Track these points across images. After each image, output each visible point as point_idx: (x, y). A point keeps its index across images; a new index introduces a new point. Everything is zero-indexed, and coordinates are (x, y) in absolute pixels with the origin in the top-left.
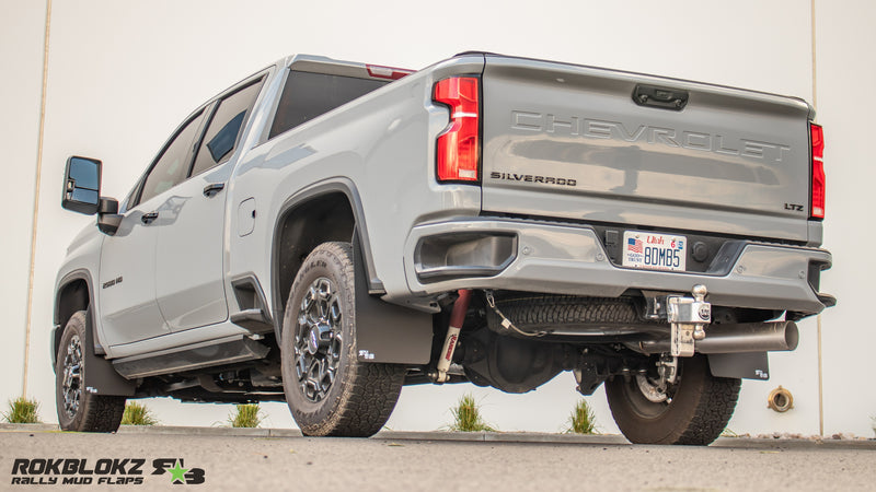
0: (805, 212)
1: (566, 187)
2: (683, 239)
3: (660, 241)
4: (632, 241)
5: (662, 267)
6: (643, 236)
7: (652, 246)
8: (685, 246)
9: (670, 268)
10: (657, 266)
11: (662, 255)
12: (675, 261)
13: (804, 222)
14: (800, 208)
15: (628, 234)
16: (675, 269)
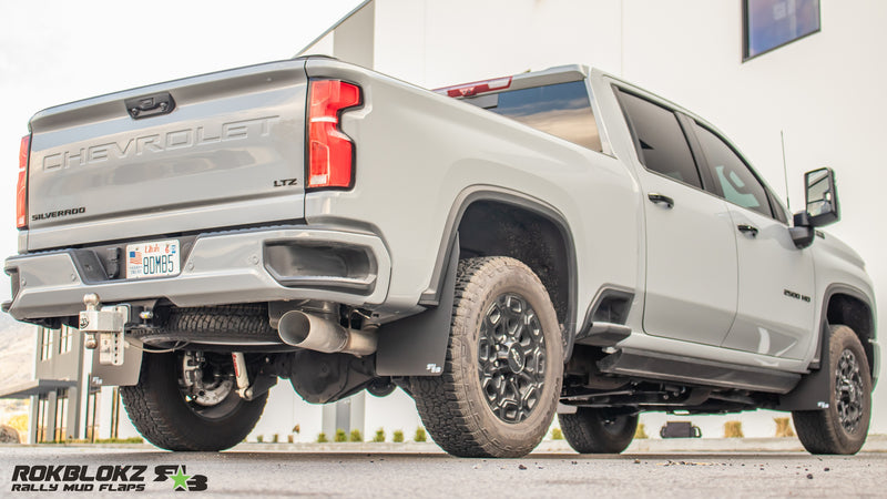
0: (300, 185)
1: (79, 215)
2: (175, 242)
3: (156, 249)
4: (133, 254)
5: (159, 274)
6: (141, 247)
7: (149, 255)
8: (177, 250)
9: (165, 274)
10: (155, 275)
11: (158, 262)
12: (169, 266)
13: (300, 197)
14: (293, 182)
15: (130, 248)
16: (171, 274)
